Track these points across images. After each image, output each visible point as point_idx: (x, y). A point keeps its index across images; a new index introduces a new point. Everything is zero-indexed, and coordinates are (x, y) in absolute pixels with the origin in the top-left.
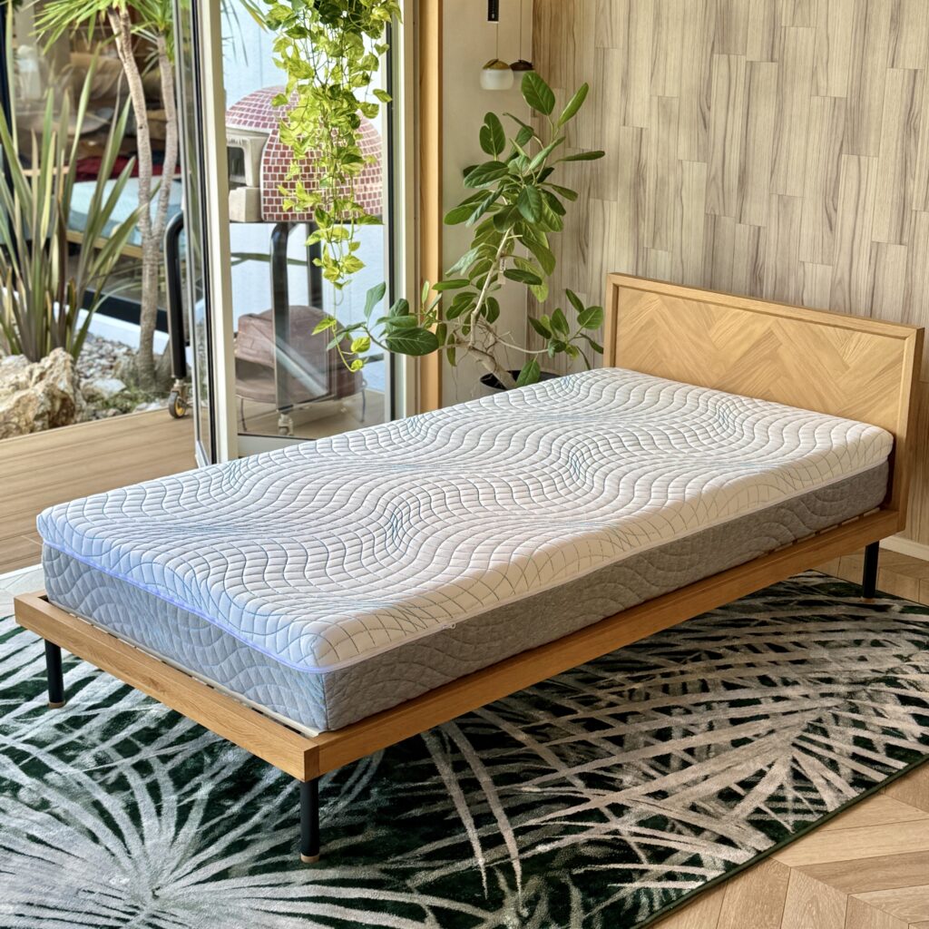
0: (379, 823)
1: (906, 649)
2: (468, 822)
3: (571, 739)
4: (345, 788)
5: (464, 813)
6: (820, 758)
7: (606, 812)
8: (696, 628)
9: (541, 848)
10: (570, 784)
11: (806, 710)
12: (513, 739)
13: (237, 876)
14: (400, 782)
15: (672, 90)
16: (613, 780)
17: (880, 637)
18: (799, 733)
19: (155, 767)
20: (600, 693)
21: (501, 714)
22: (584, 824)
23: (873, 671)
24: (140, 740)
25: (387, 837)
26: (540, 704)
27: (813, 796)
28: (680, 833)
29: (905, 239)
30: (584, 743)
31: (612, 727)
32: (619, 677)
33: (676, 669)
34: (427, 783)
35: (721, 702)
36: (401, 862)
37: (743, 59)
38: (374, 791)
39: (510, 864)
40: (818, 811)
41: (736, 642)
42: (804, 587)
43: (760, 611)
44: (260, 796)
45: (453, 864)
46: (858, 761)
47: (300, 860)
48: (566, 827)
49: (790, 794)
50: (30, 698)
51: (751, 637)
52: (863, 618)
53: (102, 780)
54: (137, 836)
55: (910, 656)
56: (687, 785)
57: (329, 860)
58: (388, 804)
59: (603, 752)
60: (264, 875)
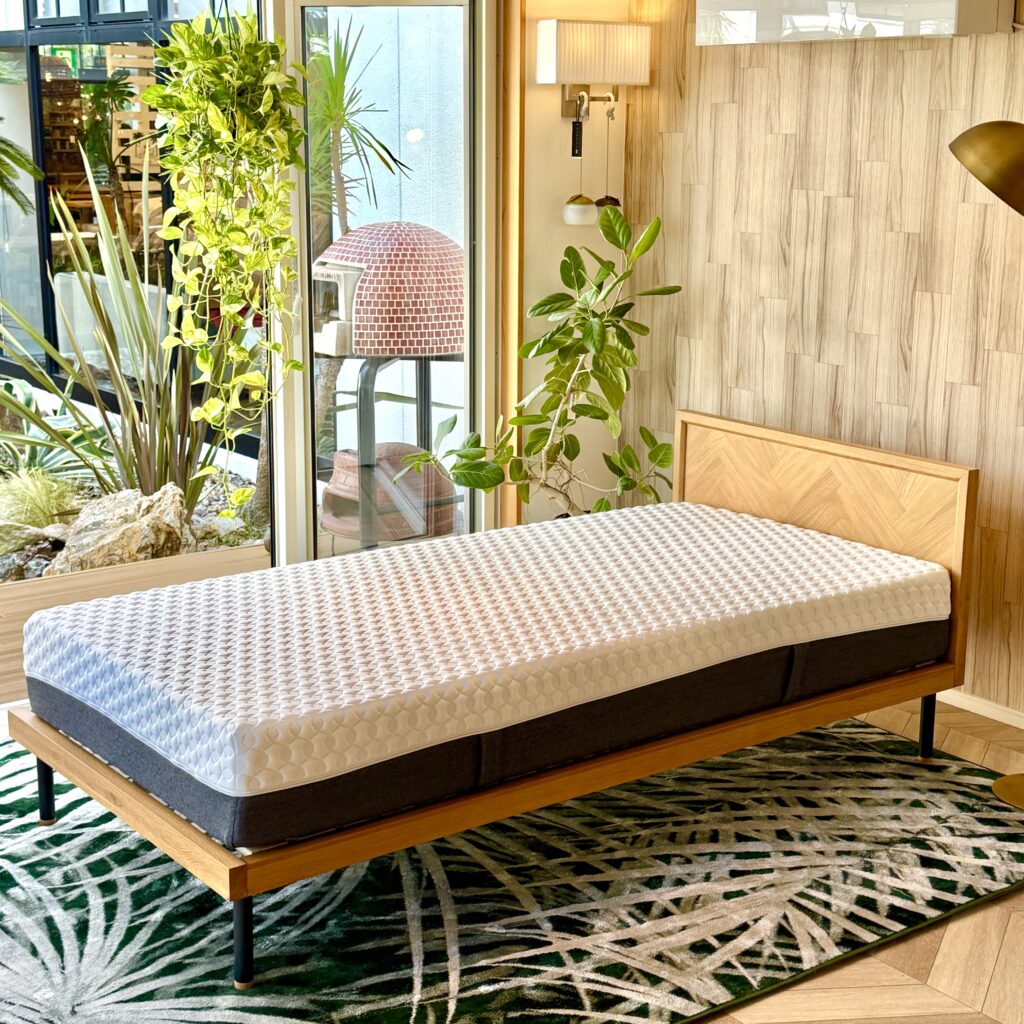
0: (325, 954)
1: (946, 810)
2: (418, 960)
3: (554, 882)
4: (303, 918)
5: (417, 949)
6: (812, 915)
7: (565, 956)
8: (727, 778)
9: (484, 989)
10: (538, 927)
11: (816, 866)
12: (495, 879)
13: (162, 998)
14: (361, 914)
15: (754, 227)
16: (584, 924)
17: (922, 797)
18: (801, 888)
19: (120, 888)
20: (602, 838)
21: (491, 853)
22: (537, 967)
23: (904, 830)
24: (115, 860)
25: (329, 967)
26: (535, 846)
27: (792, 953)
28: (636, 982)
29: (978, 380)
30: (568, 887)
31: (602, 872)
32: (629, 822)
33: (691, 819)
34: (388, 918)
35: (727, 853)
36: (332, 994)
37: (821, 195)
38: (332, 923)
39: (447, 1002)
40: (792, 969)
41: (765, 795)
42: (862, 743)
43: (802, 765)
44: (216, 921)
45: (385, 999)
46: (854, 921)
47: (233, 987)
48: (518, 969)
49: (768, 949)
50: (22, 814)
51: (783, 790)
52: (911, 778)
53: (62, 896)
54: (77, 951)
55: (949, 817)
56: (661, 935)
57: (261, 989)
58: (341, 936)
59: (583, 897)
60: (190, 999)
